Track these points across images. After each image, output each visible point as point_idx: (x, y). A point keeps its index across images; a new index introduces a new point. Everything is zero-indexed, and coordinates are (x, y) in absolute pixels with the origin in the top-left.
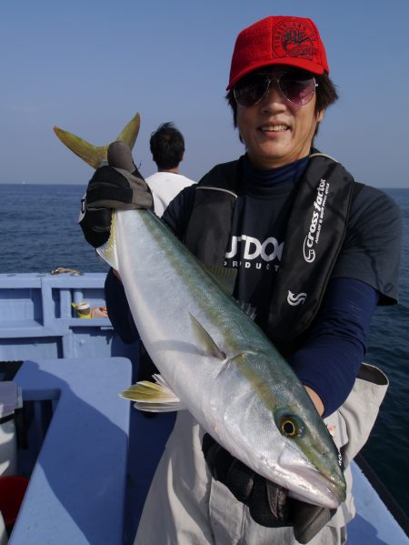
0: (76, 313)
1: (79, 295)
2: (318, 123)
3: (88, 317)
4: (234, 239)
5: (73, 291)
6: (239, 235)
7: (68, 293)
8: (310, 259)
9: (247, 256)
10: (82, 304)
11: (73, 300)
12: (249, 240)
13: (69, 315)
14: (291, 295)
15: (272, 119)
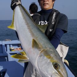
0: (11, 50)
1: (11, 46)
2: (53, 4)
3: (14, 51)
4: (40, 22)
5: (10, 45)
6: (40, 21)
7: (9, 45)
8: (53, 23)
9: (42, 24)
10: (12, 48)
11: (10, 47)
12: (42, 22)
13: (9, 50)
14: (50, 30)
15: (45, 2)
